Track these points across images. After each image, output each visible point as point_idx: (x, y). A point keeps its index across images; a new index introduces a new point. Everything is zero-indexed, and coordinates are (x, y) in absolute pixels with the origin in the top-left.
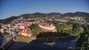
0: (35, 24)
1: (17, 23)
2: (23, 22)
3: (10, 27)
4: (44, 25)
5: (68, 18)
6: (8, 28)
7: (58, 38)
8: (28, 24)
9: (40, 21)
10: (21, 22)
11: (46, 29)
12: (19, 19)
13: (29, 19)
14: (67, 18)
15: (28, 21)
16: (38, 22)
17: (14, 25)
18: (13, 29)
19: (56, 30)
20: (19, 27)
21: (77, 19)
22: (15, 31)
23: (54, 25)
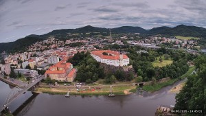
0: (83, 52)
1: (42, 51)
2: (55, 48)
3: (25, 61)
4: (105, 54)
5: (158, 40)
6: (20, 62)
7: (137, 85)
8: (67, 53)
9: (95, 47)
10: (50, 48)
11: (108, 64)
12: (46, 41)
13: (68, 42)
14: (156, 38)
15: (67, 45)
16: (88, 49)
17: (35, 56)
18: (31, 65)
19: (131, 67)
20: (46, 60)
21: (181, 42)
22: (37, 70)
23: (127, 55)
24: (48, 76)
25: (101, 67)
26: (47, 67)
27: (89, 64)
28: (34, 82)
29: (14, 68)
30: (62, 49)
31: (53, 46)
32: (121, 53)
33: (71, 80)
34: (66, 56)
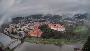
0: (45, 25)
1: (27, 23)
2: (33, 22)
3: (19, 27)
4: (55, 26)
6: (16, 27)
7: (68, 40)
8: (38, 24)
9: (51, 22)
10: (31, 22)
11: (56, 30)
12: (29, 19)
13: (39, 20)
15: (38, 21)
16: (48, 23)
17: (24, 25)
18: (21, 29)
19: (66, 31)
20: (29, 27)
21: (86, 21)
22: (24, 31)
23: (64, 26)
24: (29, 34)
25: (53, 31)
26: (29, 30)
27: (48, 30)
28: (22, 37)
29: (13, 30)
30: (36, 23)
31: (32, 21)
32: (62, 26)
33: (39, 36)
34: (38, 26)
